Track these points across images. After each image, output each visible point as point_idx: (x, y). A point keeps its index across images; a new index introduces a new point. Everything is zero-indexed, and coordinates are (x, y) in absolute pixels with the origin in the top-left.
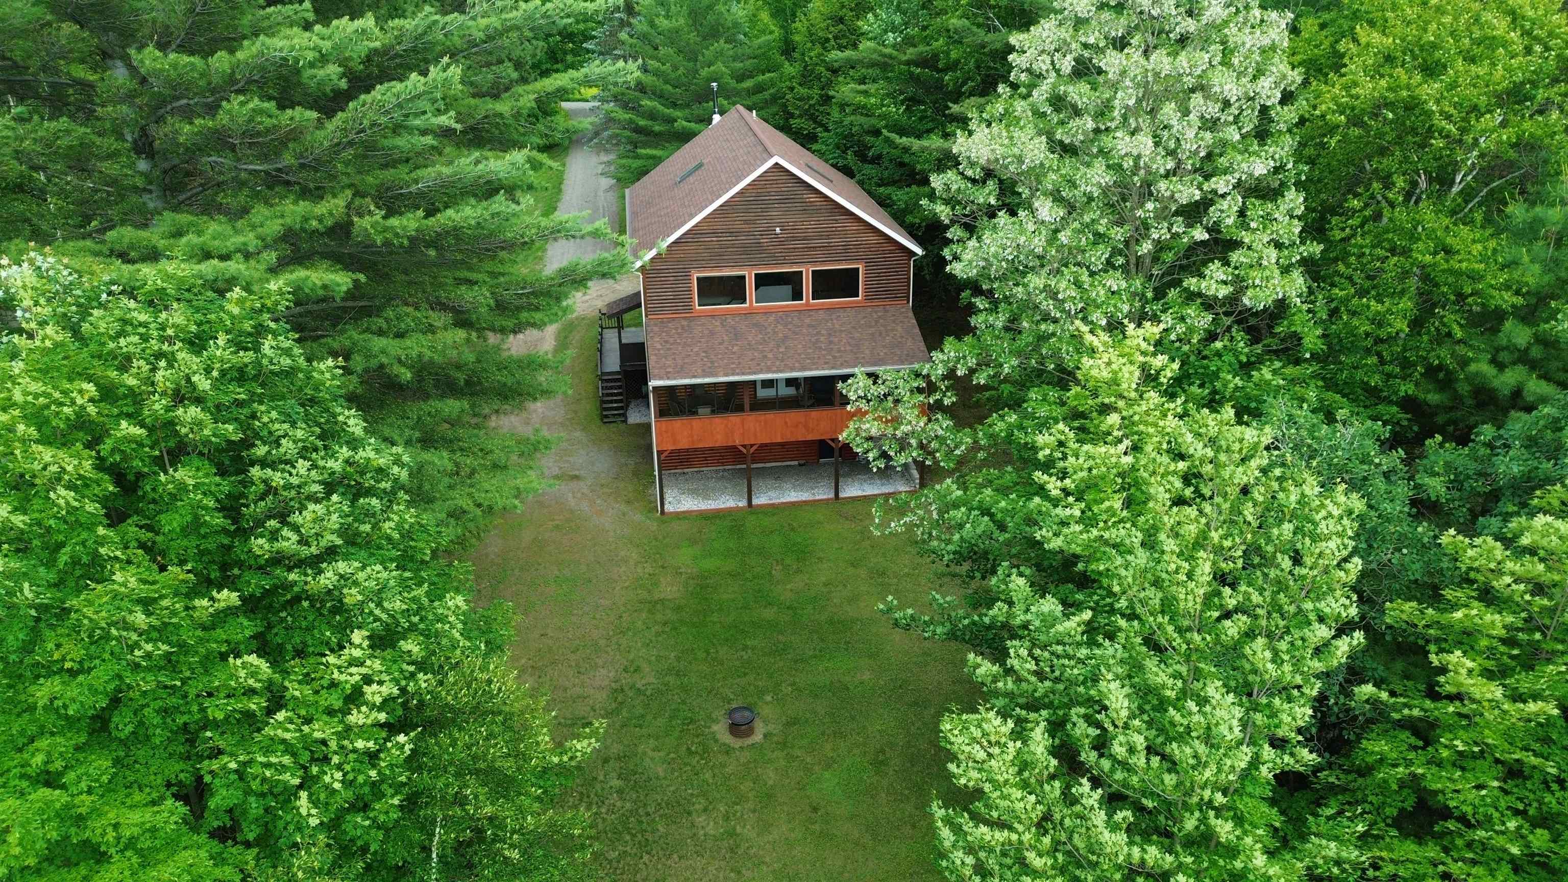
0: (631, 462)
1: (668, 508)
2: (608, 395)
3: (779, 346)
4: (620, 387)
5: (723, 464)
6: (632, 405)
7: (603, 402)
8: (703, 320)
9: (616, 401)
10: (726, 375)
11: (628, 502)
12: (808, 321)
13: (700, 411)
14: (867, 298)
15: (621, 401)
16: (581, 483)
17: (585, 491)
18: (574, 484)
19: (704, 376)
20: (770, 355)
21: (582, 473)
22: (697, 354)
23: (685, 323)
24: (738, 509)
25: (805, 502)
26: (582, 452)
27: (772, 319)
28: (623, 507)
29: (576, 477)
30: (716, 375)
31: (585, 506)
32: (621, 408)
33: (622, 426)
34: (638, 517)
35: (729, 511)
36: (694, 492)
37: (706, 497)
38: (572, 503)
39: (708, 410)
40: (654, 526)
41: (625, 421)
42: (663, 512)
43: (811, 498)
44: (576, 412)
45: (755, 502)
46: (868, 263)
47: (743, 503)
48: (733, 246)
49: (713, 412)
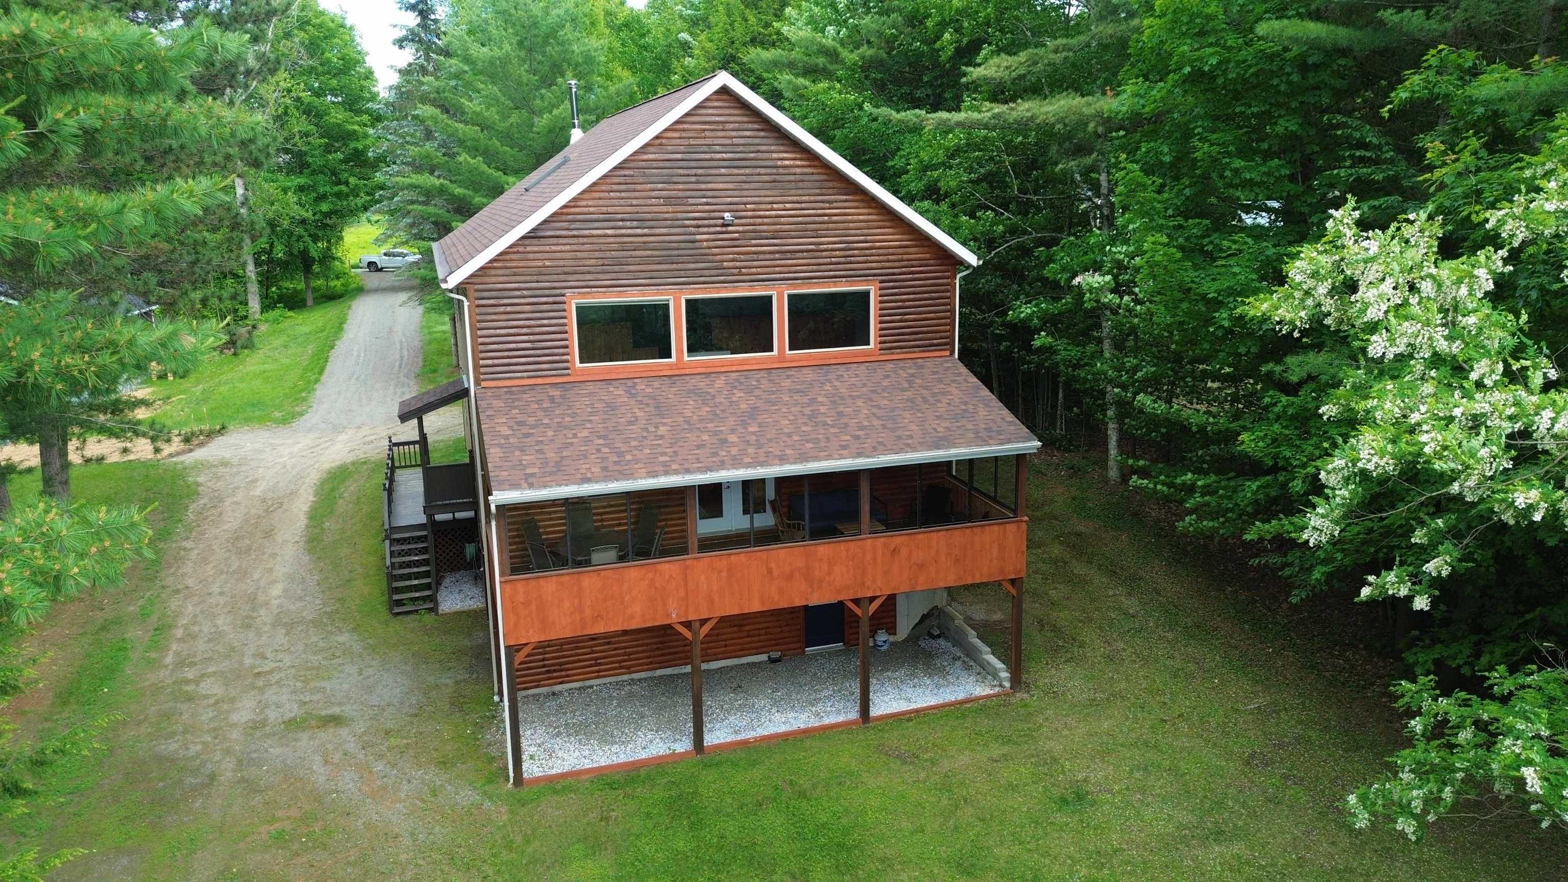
0: (447, 680)
1: (530, 769)
2: (402, 565)
3: (744, 424)
4: (424, 551)
5: (629, 670)
6: (447, 582)
7: (392, 578)
8: (591, 387)
9: (417, 576)
10: (653, 474)
11: (444, 764)
12: (787, 383)
13: (596, 557)
14: (886, 347)
15: (427, 574)
16: (344, 732)
17: (352, 746)
18: (327, 735)
19: (607, 479)
20: (733, 438)
21: (348, 710)
22: (587, 441)
23: (556, 393)
24: (674, 758)
25: (806, 733)
26: (351, 669)
27: (720, 382)
28: (432, 775)
29: (336, 720)
30: (630, 476)
31: (348, 781)
32: (428, 586)
33: (429, 619)
34: (467, 796)
35: (659, 764)
36: (581, 731)
37: (607, 739)
38: (319, 774)
39: (612, 554)
40: (500, 813)
41: (434, 610)
42: (519, 779)
43: (814, 723)
44: (342, 600)
45: (710, 739)
46: (887, 281)
47: (684, 745)
48: (645, 246)
49: (622, 558)
